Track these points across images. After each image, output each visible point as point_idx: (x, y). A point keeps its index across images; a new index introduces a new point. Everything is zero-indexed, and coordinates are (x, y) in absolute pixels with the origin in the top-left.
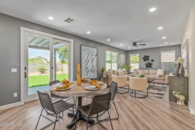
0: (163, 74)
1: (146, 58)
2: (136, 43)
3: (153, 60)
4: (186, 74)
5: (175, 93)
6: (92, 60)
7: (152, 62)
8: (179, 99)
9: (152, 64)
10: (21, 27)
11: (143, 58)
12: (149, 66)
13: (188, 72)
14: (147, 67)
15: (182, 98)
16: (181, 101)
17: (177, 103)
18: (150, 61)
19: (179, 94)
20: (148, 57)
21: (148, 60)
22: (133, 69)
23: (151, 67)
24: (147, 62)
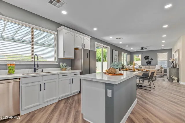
0: (160, 69)
1: (147, 58)
2: (143, 48)
3: (151, 59)
4: (178, 67)
5: (173, 77)
6: (117, 59)
7: (151, 61)
8: (175, 80)
9: (151, 62)
10: (95, 42)
11: (145, 58)
12: (149, 63)
13: (179, 66)
14: (147, 64)
15: (176, 79)
16: (176, 80)
17: (174, 81)
18: (149, 60)
19: (175, 77)
20: (148, 57)
21: (148, 59)
22: (138, 65)
23: (150, 64)
24: (147, 60)
